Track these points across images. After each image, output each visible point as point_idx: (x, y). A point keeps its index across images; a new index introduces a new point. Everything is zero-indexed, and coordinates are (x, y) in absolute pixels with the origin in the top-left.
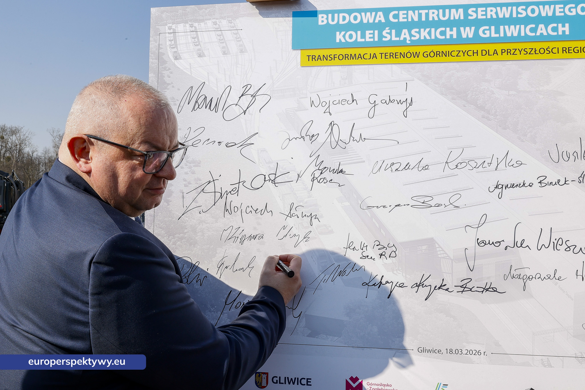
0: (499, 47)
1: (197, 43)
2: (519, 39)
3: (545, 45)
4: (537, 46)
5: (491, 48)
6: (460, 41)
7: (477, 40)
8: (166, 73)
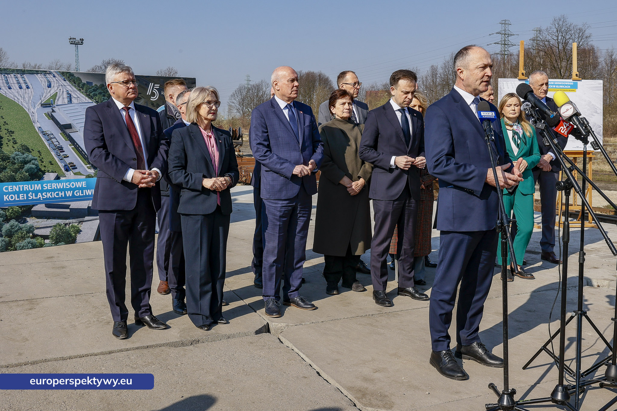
0: (559, 89)
1: (508, 86)
2: (562, 88)
3: (566, 89)
4: (565, 89)
5: (558, 89)
6: (553, 88)
7: (556, 88)
8: (502, 91)
